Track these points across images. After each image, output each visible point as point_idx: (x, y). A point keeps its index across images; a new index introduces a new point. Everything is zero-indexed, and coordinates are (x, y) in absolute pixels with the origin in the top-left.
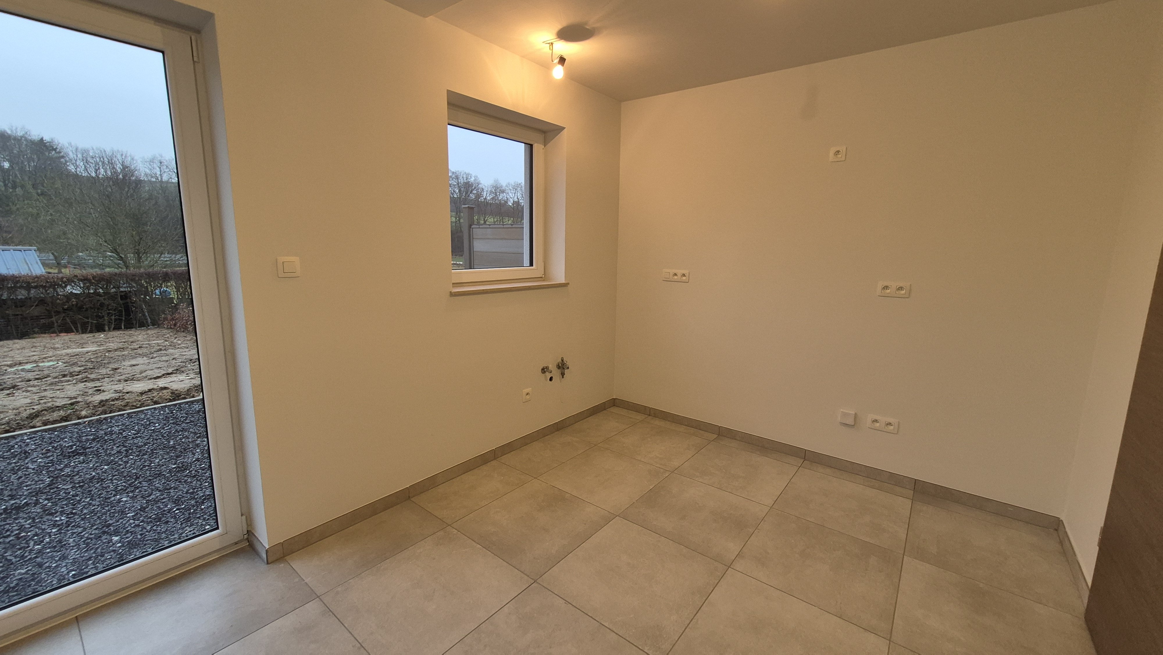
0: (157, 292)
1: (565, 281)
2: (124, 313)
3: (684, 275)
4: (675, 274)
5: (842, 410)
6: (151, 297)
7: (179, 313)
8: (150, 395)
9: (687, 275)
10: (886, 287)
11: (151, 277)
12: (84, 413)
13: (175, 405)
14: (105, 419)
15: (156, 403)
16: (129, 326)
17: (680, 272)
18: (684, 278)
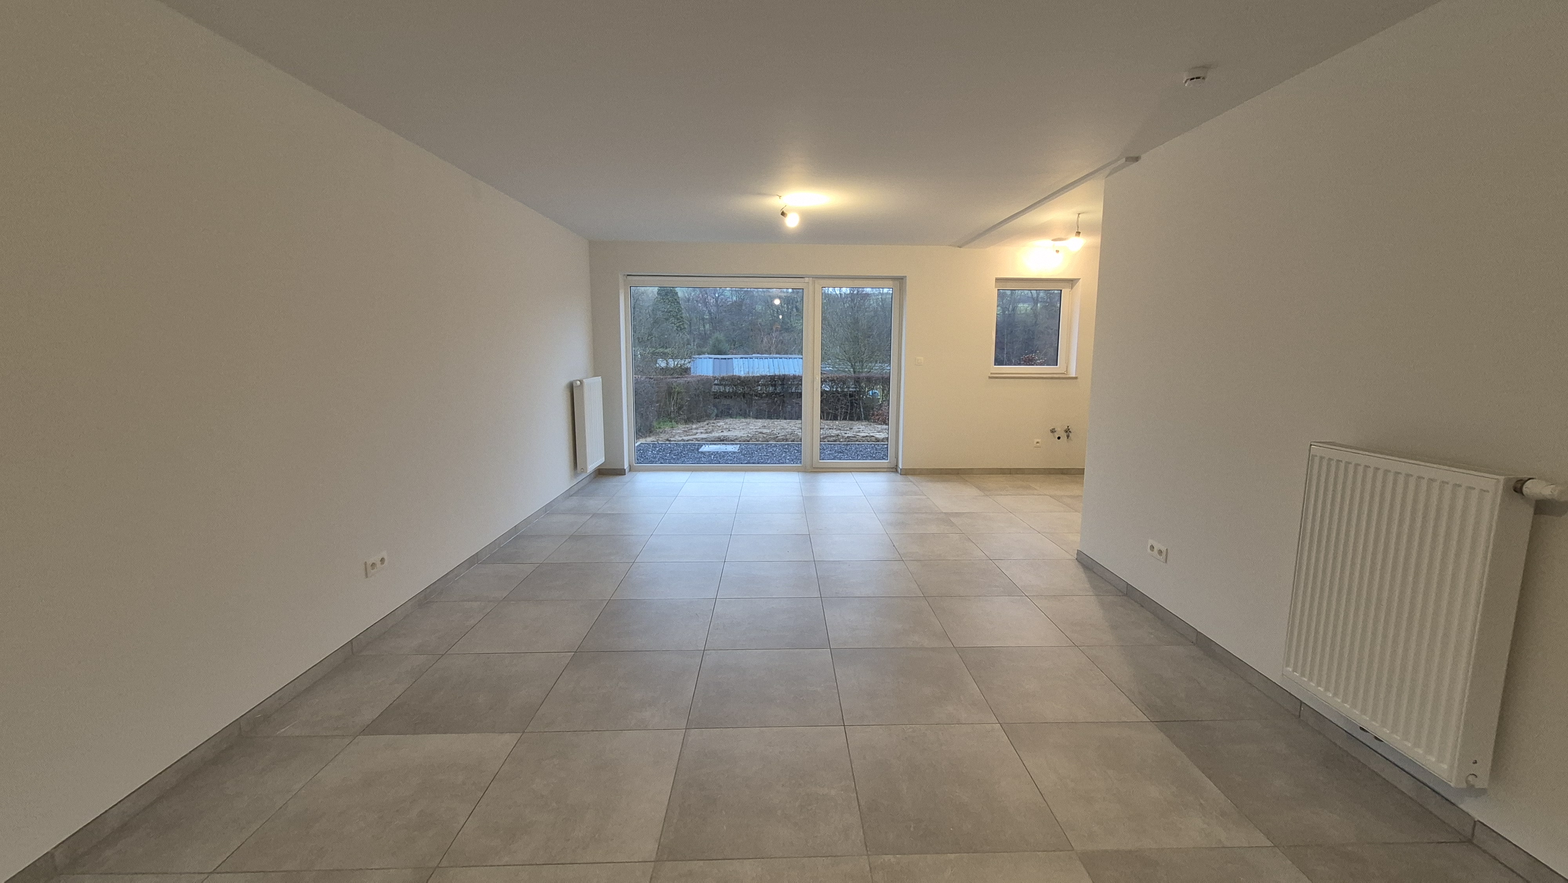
0: (871, 392)
1: (1076, 375)
2: (849, 408)
6: (866, 397)
7: (882, 410)
8: (866, 438)
11: (869, 380)
12: (841, 440)
13: (877, 444)
14: (849, 444)
15: (868, 442)
16: (851, 419)
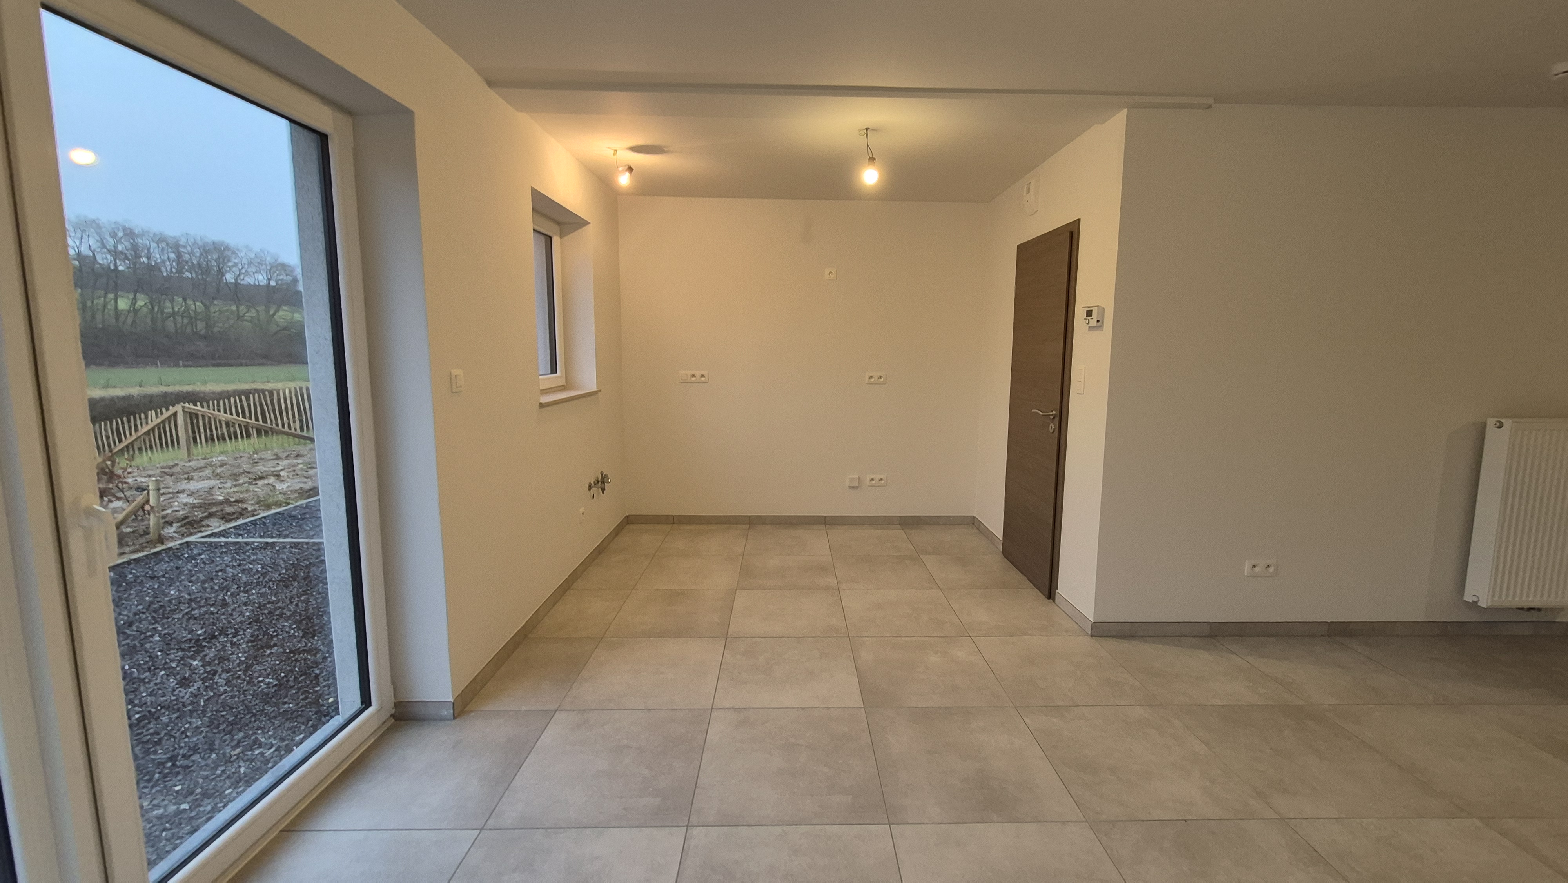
1: (597, 388)
3: (703, 376)
4: (693, 376)
5: (849, 477)
9: (706, 376)
10: (871, 377)
17: (698, 373)
18: (703, 379)
